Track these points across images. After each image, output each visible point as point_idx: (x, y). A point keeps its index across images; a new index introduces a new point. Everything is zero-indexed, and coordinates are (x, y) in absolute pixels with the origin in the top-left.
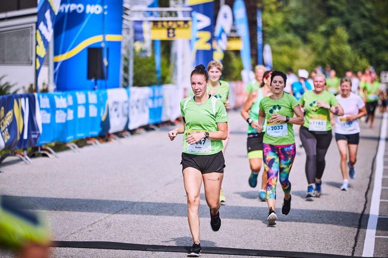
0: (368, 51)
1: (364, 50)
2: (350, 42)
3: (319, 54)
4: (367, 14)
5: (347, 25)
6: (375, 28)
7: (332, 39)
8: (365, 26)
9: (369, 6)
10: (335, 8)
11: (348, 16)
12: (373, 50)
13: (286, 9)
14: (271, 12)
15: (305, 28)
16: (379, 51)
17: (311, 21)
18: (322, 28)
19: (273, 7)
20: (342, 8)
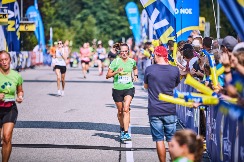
0: (108, 30)
1: (105, 30)
2: (96, 24)
3: (78, 33)
4: (106, 7)
5: (94, 14)
6: (111, 16)
7: (86, 23)
8: (105, 14)
9: (107, 2)
10: (87, 4)
11: (94, 9)
12: (110, 29)
13: (56, 5)
14: (46, 7)
15: (68, 17)
16: (114, 30)
17: (72, 12)
18: (79, 16)
19: (48, 4)
20: (91, 4)
